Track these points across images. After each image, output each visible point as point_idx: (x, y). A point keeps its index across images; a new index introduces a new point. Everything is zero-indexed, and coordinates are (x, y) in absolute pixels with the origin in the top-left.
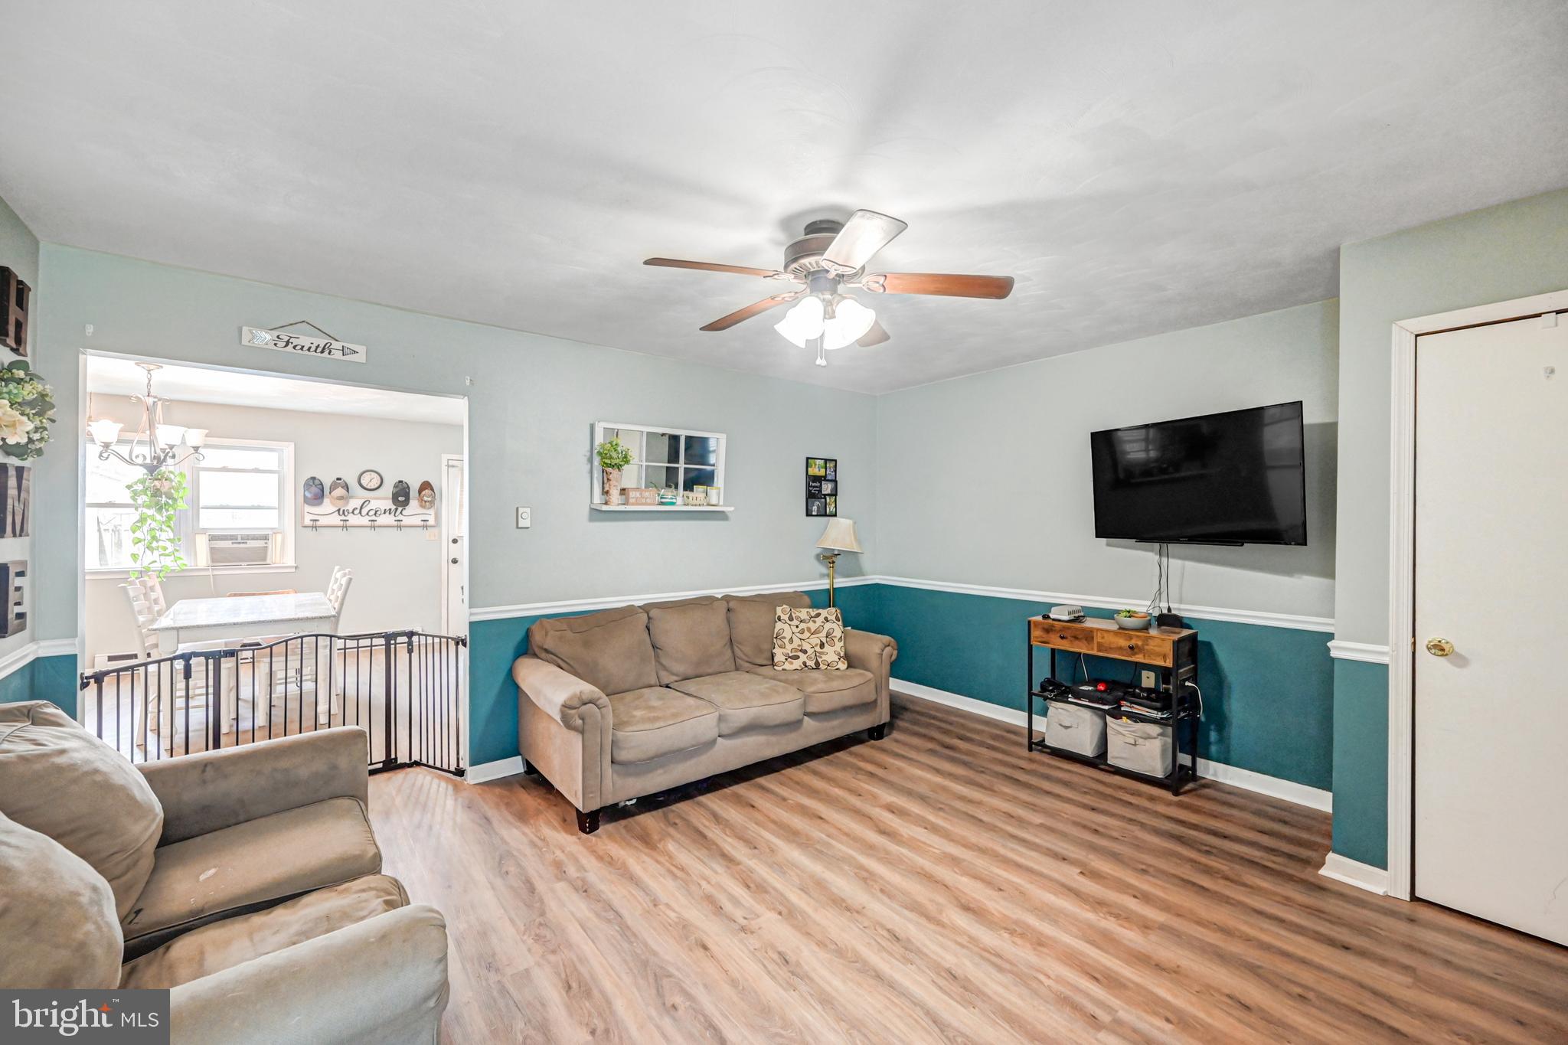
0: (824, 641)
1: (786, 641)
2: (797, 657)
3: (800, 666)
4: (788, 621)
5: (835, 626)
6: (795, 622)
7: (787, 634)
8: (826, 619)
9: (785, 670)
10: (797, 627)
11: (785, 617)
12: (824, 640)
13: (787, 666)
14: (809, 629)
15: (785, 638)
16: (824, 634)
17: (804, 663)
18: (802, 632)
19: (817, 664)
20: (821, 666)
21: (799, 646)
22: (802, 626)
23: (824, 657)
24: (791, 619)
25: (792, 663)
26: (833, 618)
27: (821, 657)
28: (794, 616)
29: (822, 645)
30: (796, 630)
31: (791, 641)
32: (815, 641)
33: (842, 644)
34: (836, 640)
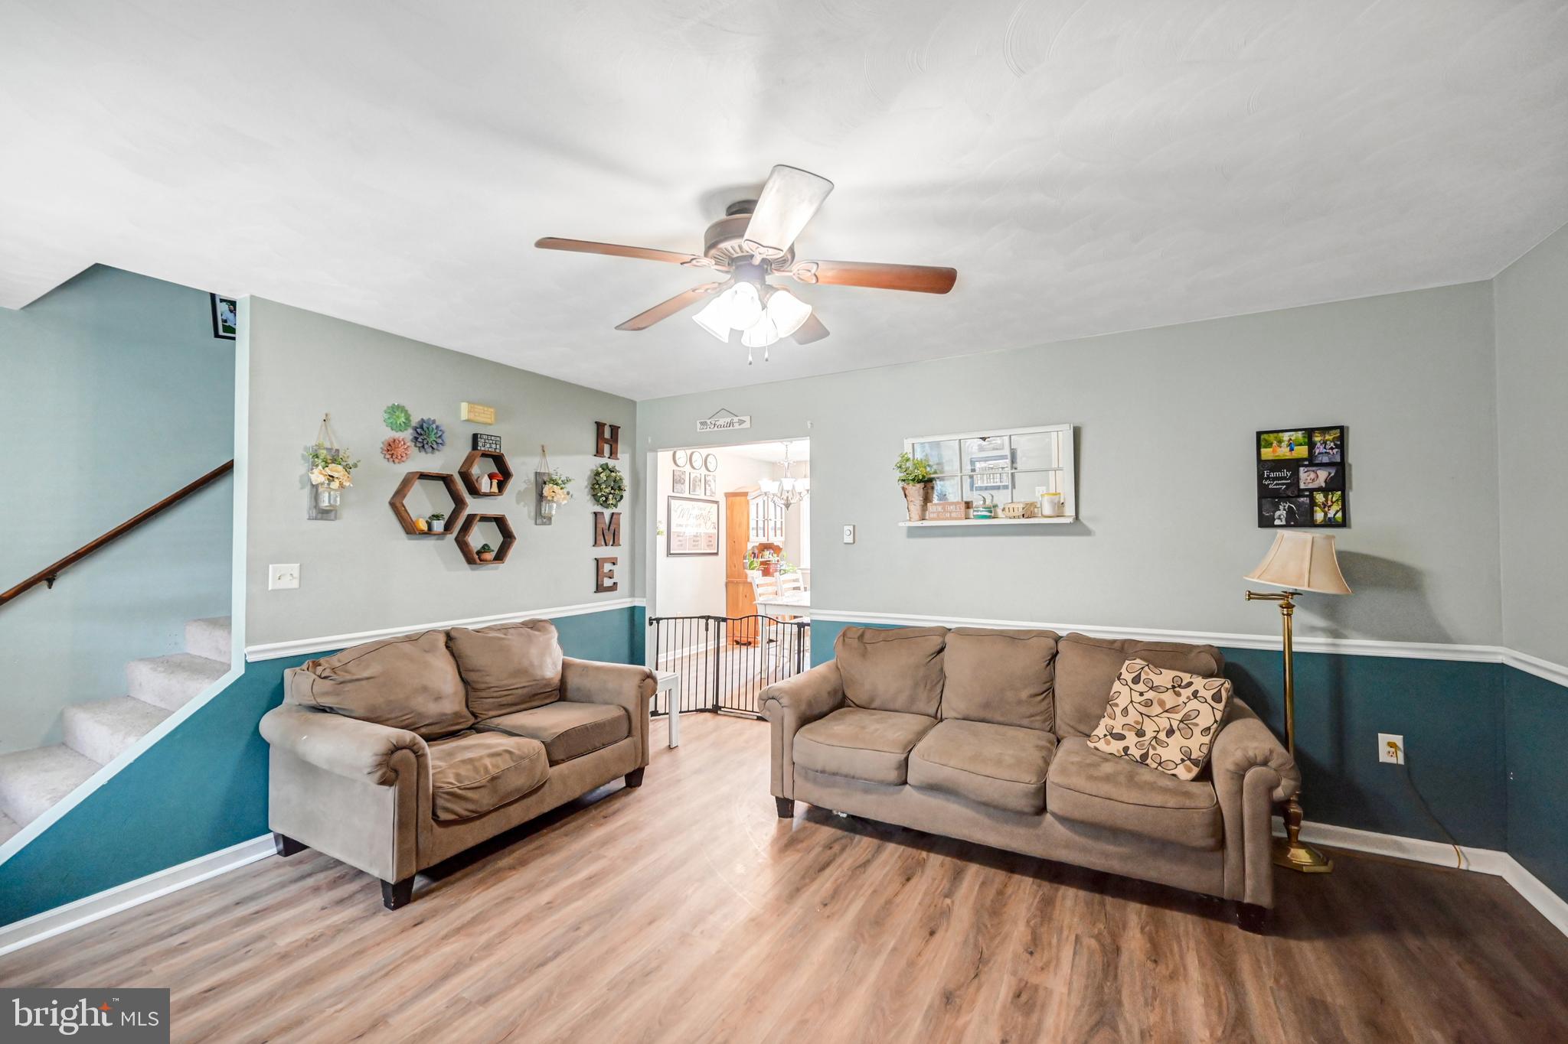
0: (1175, 728)
1: (1118, 710)
2: (1122, 737)
3: (1118, 751)
4: (1130, 683)
5: (1205, 709)
6: (1141, 687)
7: (1122, 701)
8: (1195, 694)
9: (1098, 749)
10: (1141, 694)
11: (1128, 676)
12: (1175, 724)
13: (1101, 745)
14: (1162, 703)
15: (1117, 705)
16: (1179, 716)
17: (1126, 749)
18: (1149, 703)
19: (1145, 756)
20: (1149, 761)
21: (1137, 723)
22: (1150, 695)
23: (1160, 750)
24: (1136, 680)
25: (1108, 743)
26: (1208, 695)
27: (1154, 748)
28: (1143, 676)
29: (1170, 732)
30: (1137, 698)
31: (1125, 712)
32: (1164, 723)
33: (1207, 739)
34: (1197, 731)
